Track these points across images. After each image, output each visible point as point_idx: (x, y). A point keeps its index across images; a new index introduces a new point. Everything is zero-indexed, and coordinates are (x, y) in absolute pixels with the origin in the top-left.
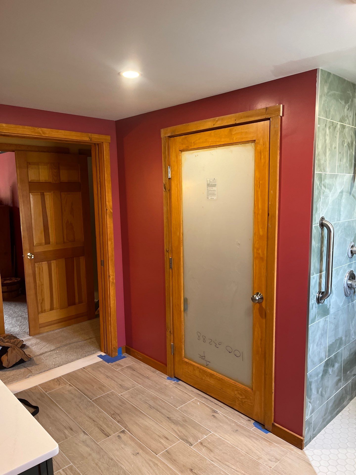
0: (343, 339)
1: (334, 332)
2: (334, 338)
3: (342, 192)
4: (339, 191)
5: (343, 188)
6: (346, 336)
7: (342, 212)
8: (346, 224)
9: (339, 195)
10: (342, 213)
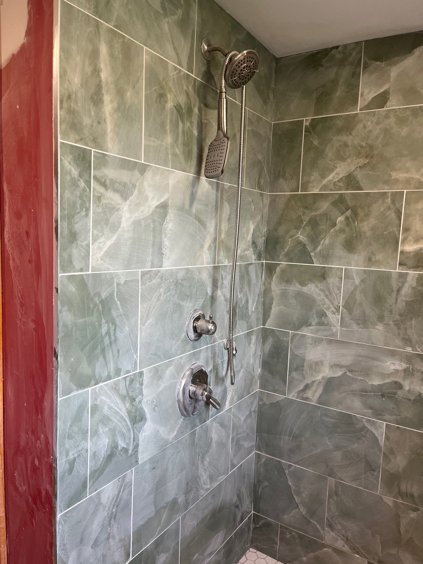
0: (179, 500)
1: (152, 497)
2: (153, 509)
3: (164, 207)
4: (154, 203)
5: (168, 199)
6: (187, 492)
7: (166, 249)
8: (181, 275)
9: (154, 212)
10: (166, 251)
